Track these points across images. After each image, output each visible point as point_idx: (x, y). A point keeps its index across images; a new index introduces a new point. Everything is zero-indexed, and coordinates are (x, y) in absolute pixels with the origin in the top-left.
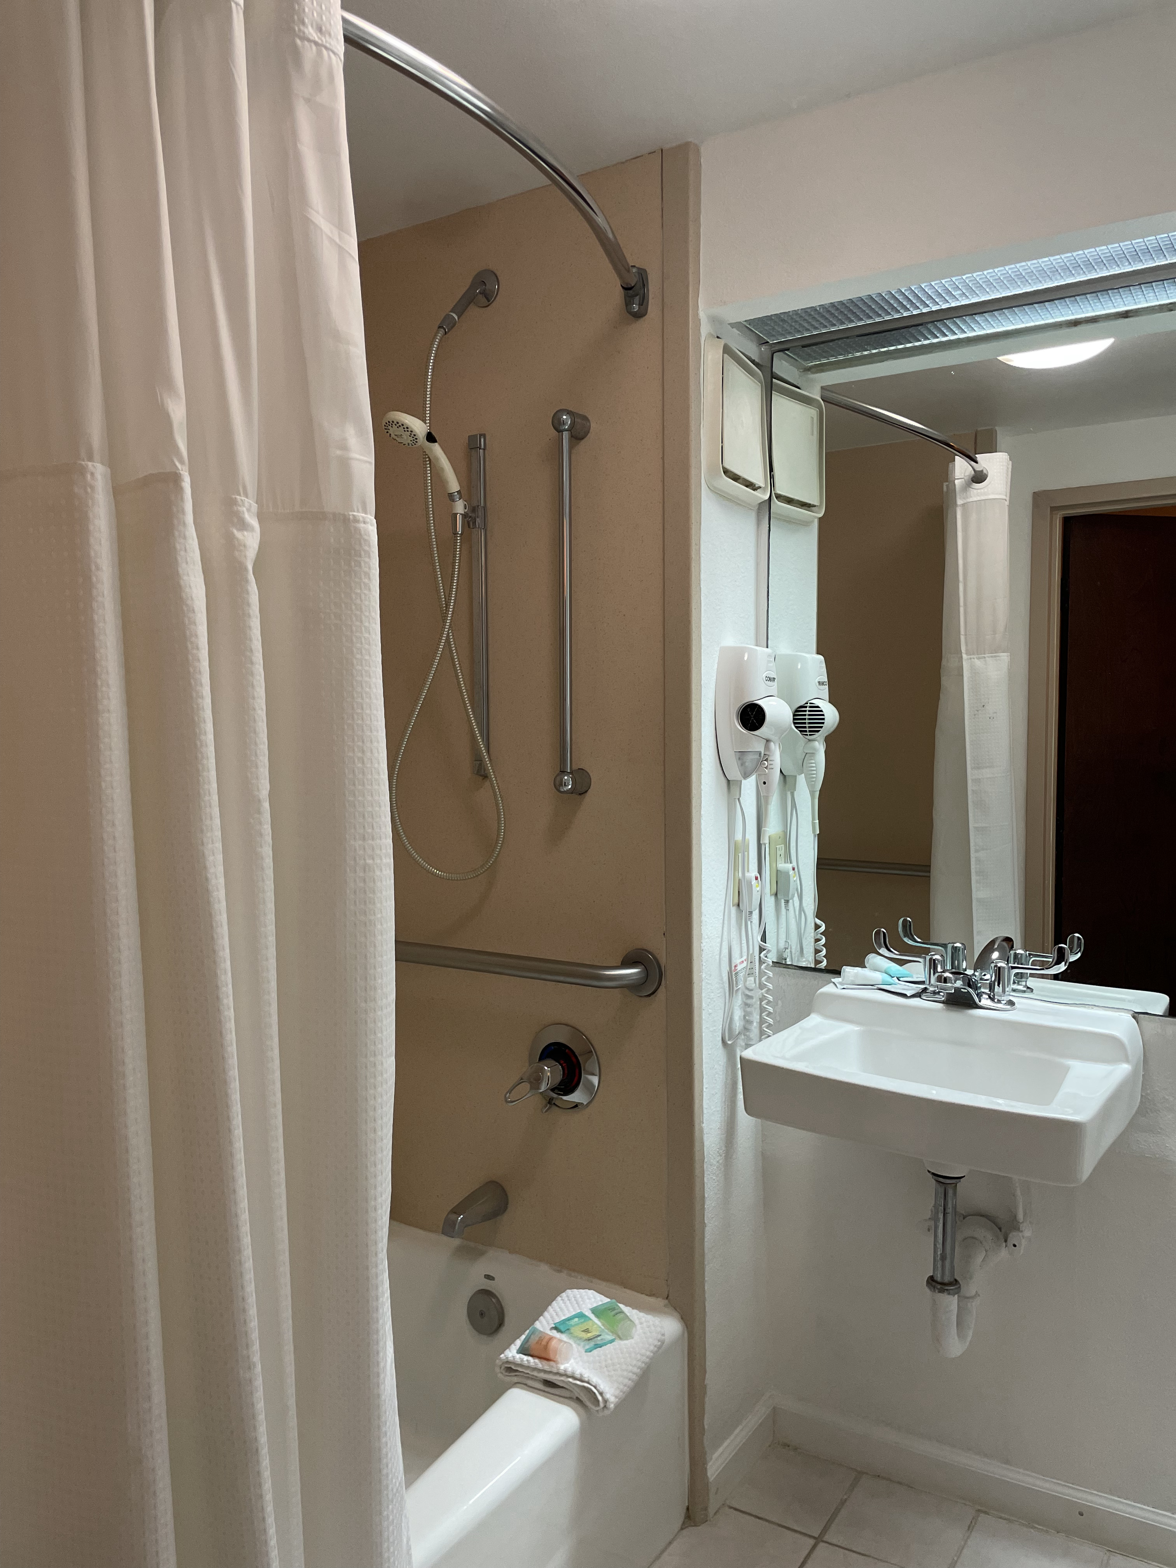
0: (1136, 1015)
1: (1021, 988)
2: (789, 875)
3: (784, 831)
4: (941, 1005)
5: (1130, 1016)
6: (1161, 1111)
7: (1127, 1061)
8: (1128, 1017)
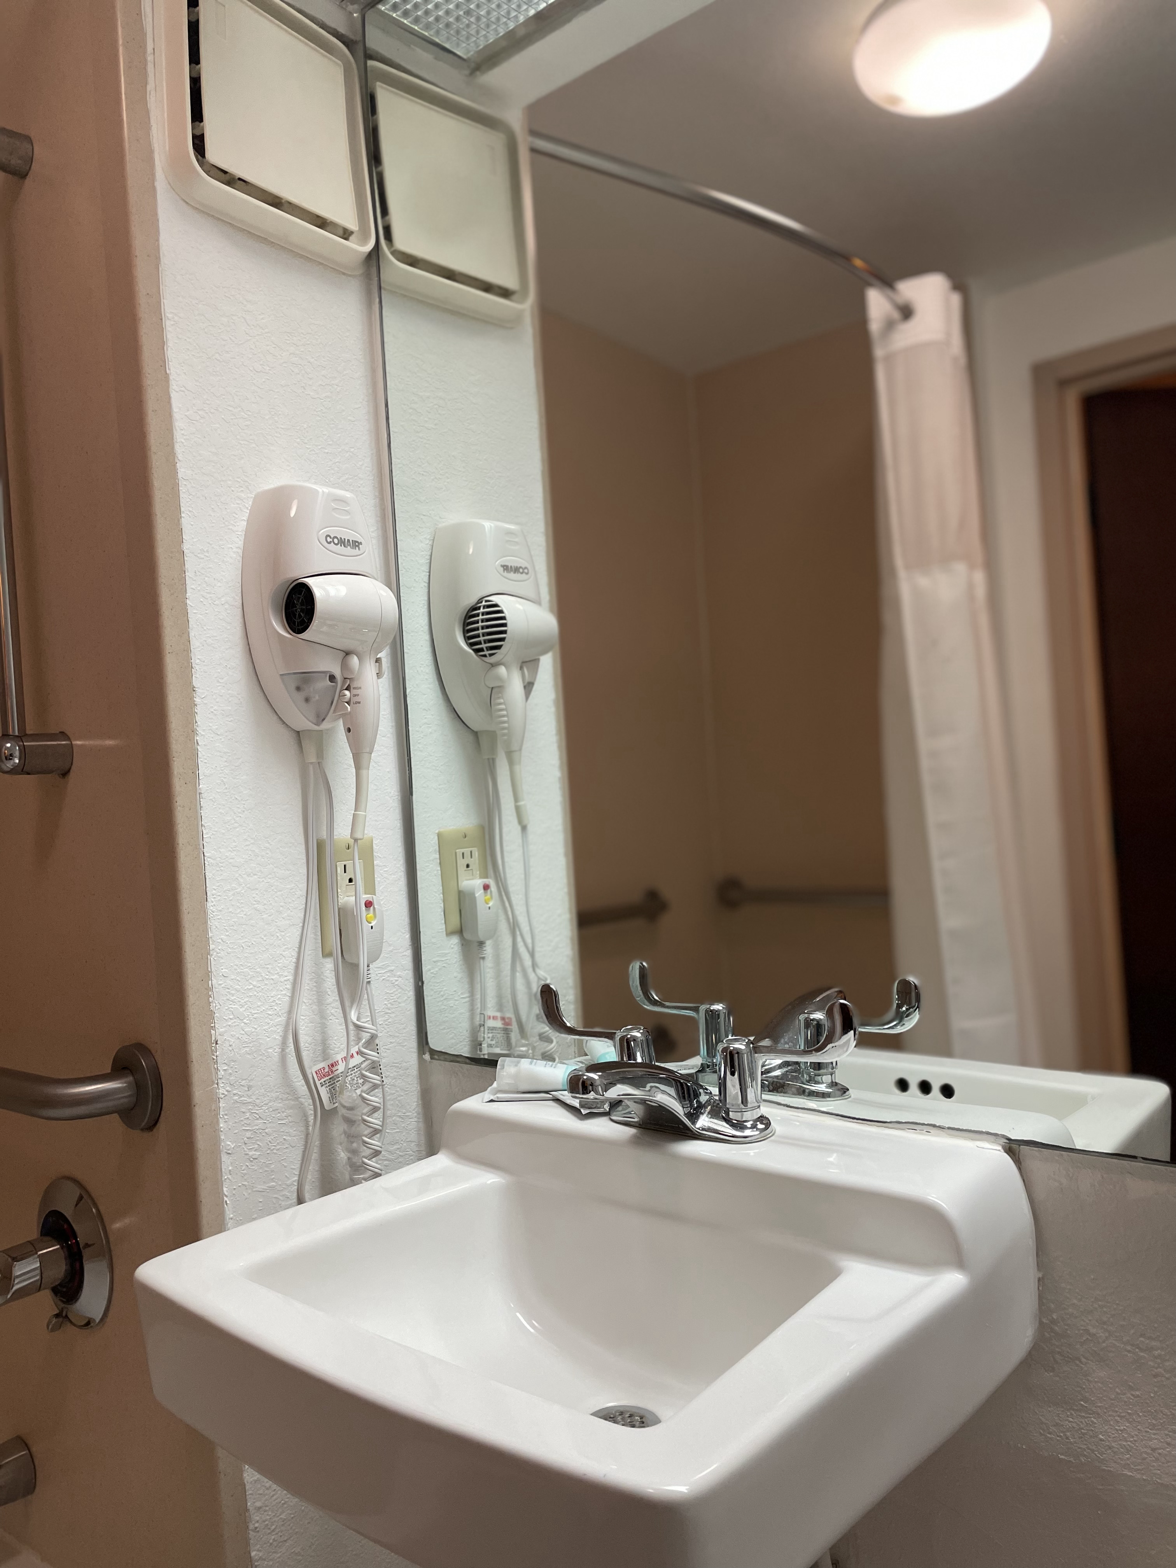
0: (1013, 1148)
1: (822, 1088)
2: (475, 898)
3: (482, 828)
4: (632, 1131)
5: (1000, 1148)
6: (1083, 1360)
7: (960, 1263)
8: (996, 1154)
